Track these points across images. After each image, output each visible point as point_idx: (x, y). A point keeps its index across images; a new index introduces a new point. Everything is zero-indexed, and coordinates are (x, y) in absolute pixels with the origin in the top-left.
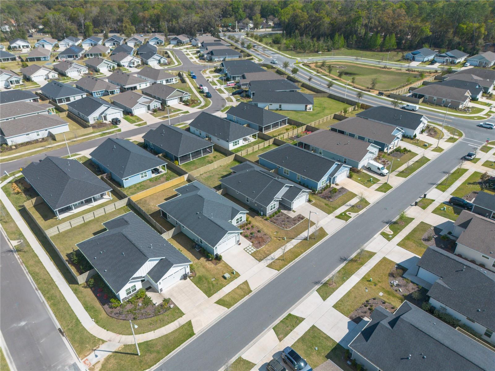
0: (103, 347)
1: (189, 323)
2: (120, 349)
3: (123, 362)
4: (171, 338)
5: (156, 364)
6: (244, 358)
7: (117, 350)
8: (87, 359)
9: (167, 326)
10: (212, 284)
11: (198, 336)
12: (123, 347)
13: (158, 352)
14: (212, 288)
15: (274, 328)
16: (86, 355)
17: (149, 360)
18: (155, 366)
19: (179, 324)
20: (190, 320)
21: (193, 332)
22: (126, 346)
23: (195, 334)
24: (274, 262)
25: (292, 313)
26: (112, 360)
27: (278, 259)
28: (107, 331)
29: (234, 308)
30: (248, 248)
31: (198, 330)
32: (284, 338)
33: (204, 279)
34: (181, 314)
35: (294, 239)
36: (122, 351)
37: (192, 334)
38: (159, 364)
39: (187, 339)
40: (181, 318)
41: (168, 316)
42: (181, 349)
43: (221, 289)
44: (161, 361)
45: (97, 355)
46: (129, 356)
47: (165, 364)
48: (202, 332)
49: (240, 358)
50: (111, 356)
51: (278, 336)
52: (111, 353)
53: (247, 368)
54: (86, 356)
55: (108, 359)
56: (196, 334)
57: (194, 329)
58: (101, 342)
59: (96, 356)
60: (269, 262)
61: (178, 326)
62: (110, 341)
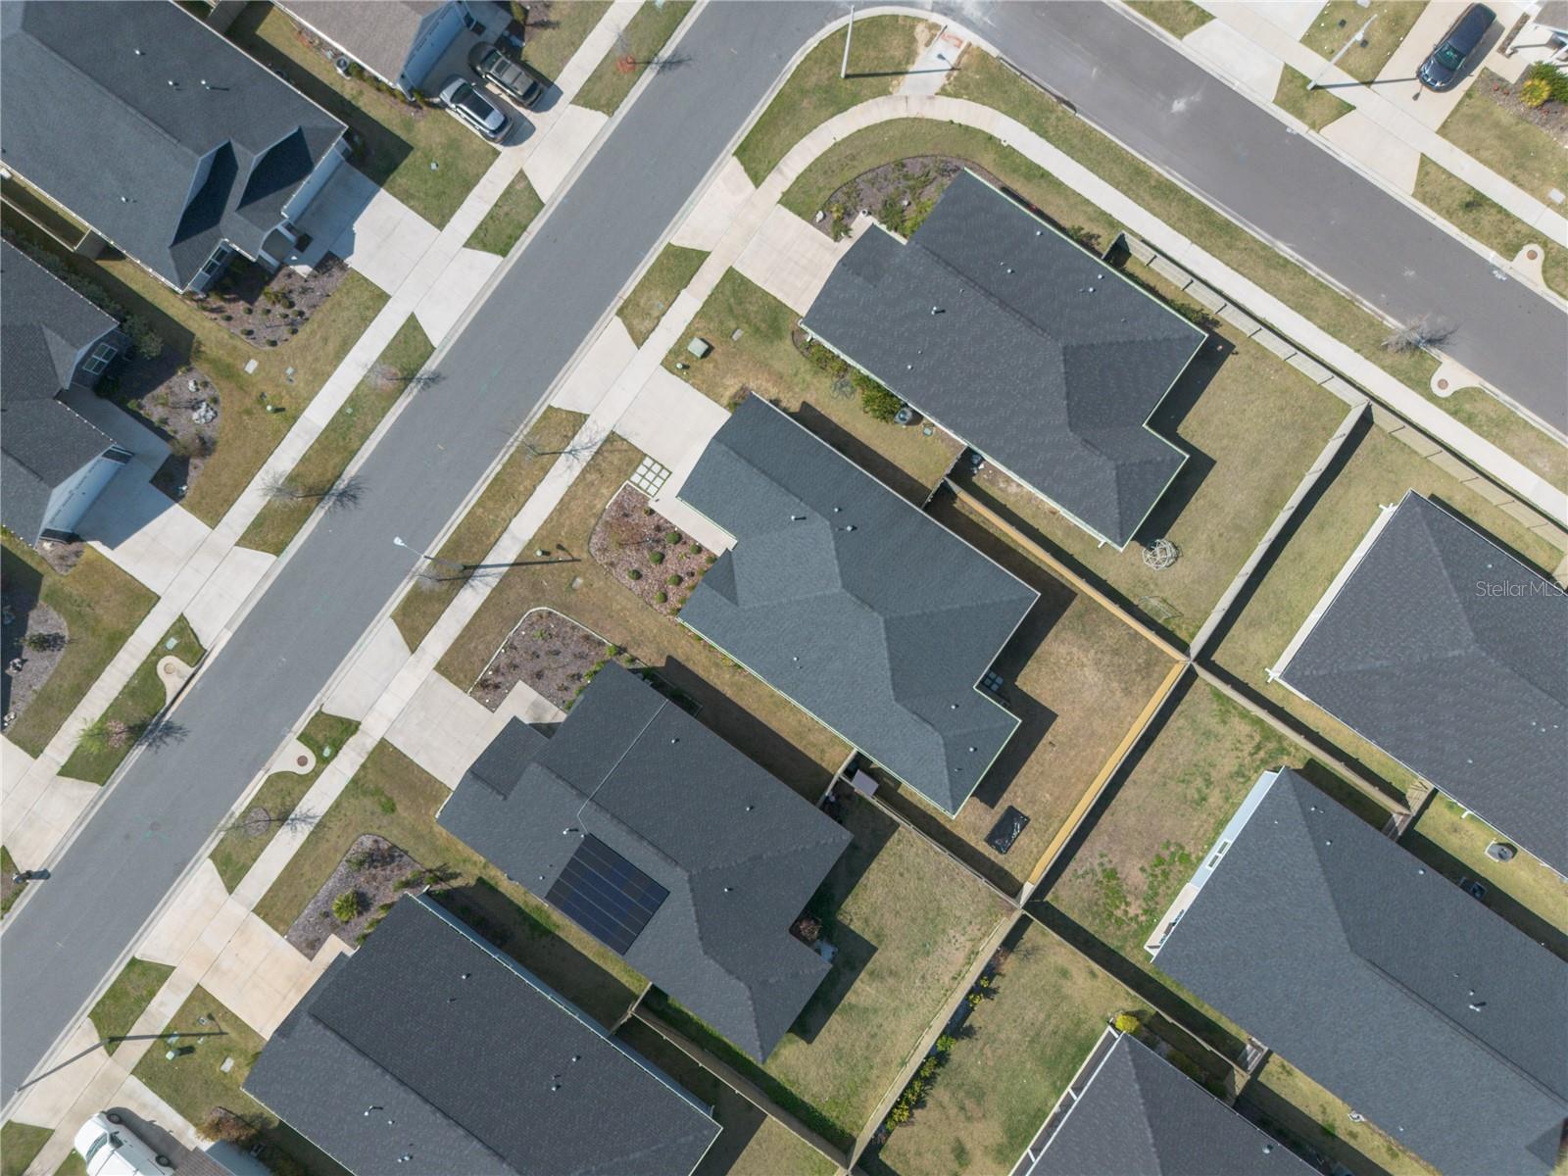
0: (939, 80)
1: (757, 179)
2: (895, 82)
3: (873, 54)
4: (785, 132)
5: (798, 67)
6: (600, 113)
7: (901, 77)
8: (959, 47)
9: (811, 160)
10: (736, 318)
11: (725, 152)
12: (891, 89)
13: (804, 93)
14: (732, 300)
15: (542, 205)
16: (966, 56)
17: (816, 70)
18: (798, 62)
19: (781, 172)
20: (757, 186)
21: (739, 159)
22: (885, 92)
23: (734, 154)
24: (568, 439)
25: (497, 259)
26: (898, 54)
27: (557, 453)
28: (952, 122)
29: (656, 250)
30: (658, 482)
31: (728, 170)
32: (513, 182)
33: (763, 326)
34: (788, 200)
35: (513, 565)
36: (889, 78)
37: (740, 153)
38: (790, 68)
39: (747, 137)
40: (785, 190)
41: (820, 190)
42: (753, 112)
43: (706, 304)
44: (788, 76)
45: (940, 60)
46: (867, 71)
47: (777, 71)
48: (719, 164)
49: (610, 113)
50: (907, 63)
51: (529, 184)
52: (911, 68)
53: (589, 91)
54: (964, 52)
55: (911, 55)
56: (730, 155)
57: (742, 168)
58: (949, 88)
59: (940, 57)
60: (582, 438)
61: (781, 164)
62: (930, 98)
